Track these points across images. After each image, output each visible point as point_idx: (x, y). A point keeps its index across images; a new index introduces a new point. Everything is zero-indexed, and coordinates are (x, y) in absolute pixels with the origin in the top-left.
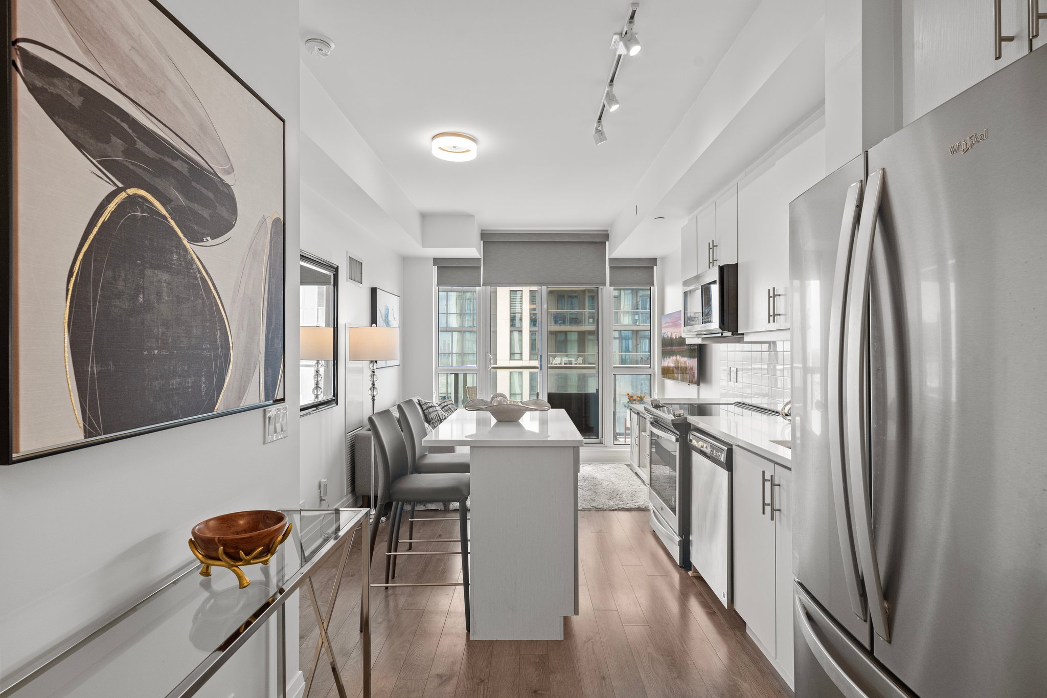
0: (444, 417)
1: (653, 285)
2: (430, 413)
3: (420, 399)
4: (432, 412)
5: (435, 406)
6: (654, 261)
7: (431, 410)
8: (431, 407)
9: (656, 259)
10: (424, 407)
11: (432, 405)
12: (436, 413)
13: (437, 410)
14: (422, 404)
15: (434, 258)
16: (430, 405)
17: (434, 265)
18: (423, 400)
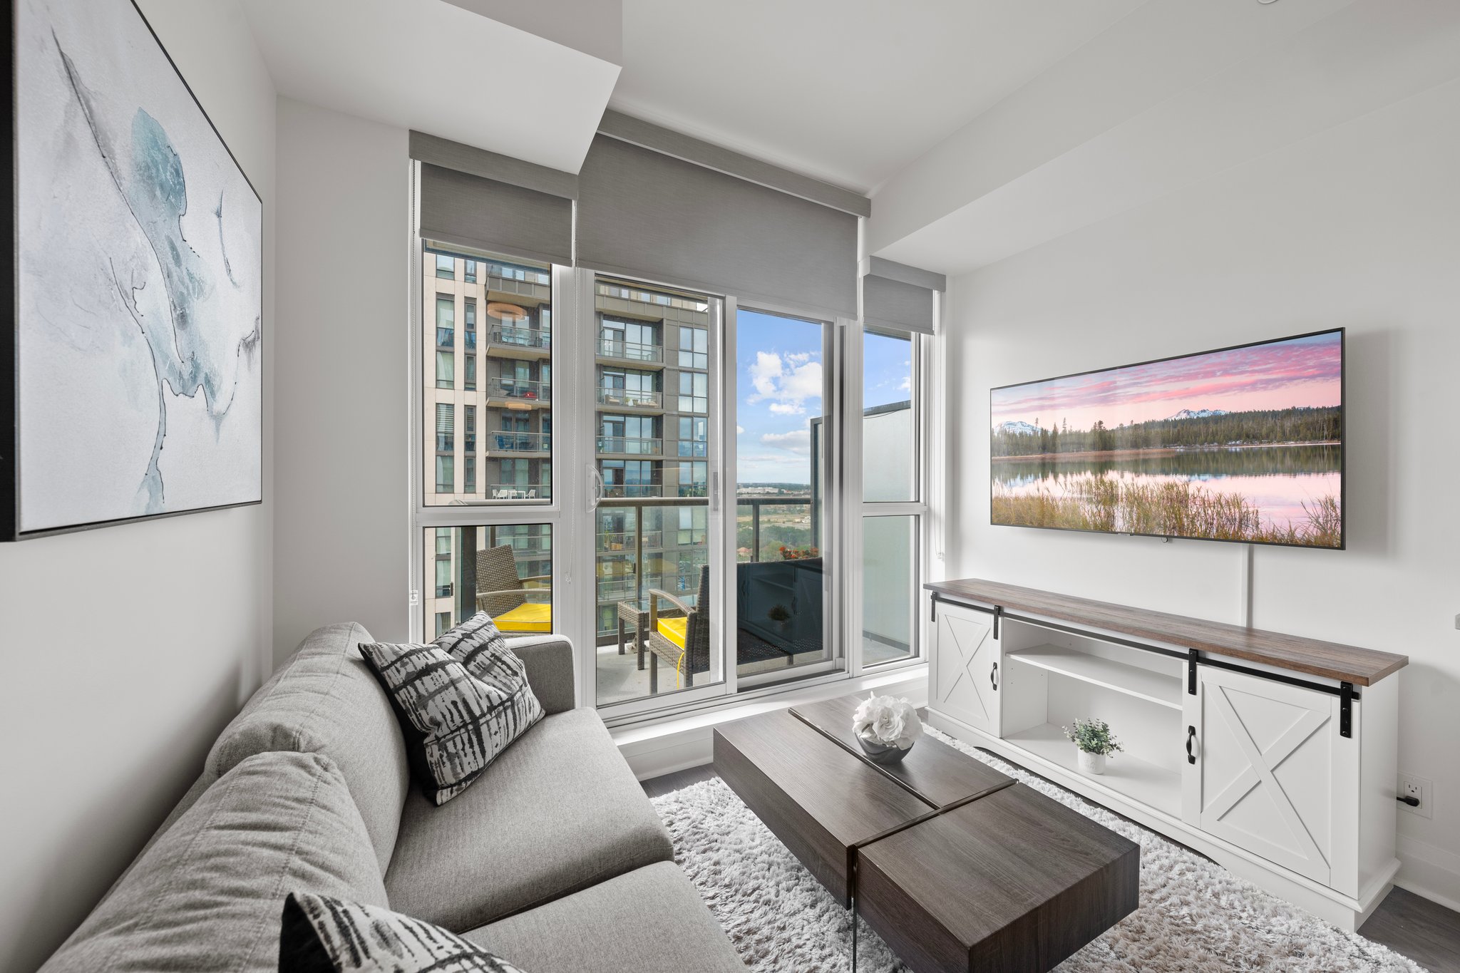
0: (485, 704)
1: (931, 333)
2: (422, 701)
3: (369, 641)
4: (432, 695)
5: (442, 665)
6: (939, 280)
7: (427, 684)
8: (428, 670)
9: (945, 276)
10: (395, 678)
11: (431, 661)
12: (451, 694)
13: (453, 683)
14: (380, 663)
15: (413, 133)
16: (419, 662)
17: (413, 155)
18: (385, 647)
